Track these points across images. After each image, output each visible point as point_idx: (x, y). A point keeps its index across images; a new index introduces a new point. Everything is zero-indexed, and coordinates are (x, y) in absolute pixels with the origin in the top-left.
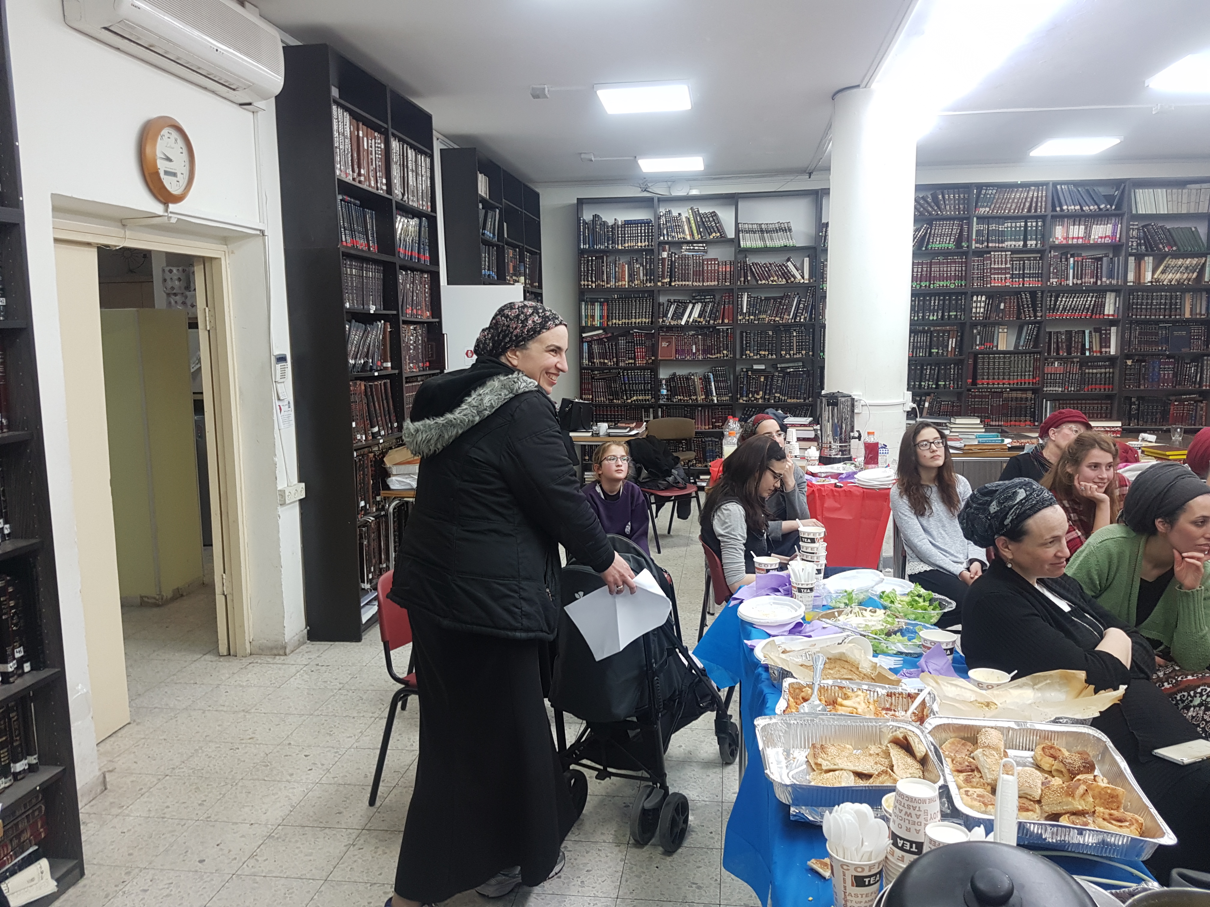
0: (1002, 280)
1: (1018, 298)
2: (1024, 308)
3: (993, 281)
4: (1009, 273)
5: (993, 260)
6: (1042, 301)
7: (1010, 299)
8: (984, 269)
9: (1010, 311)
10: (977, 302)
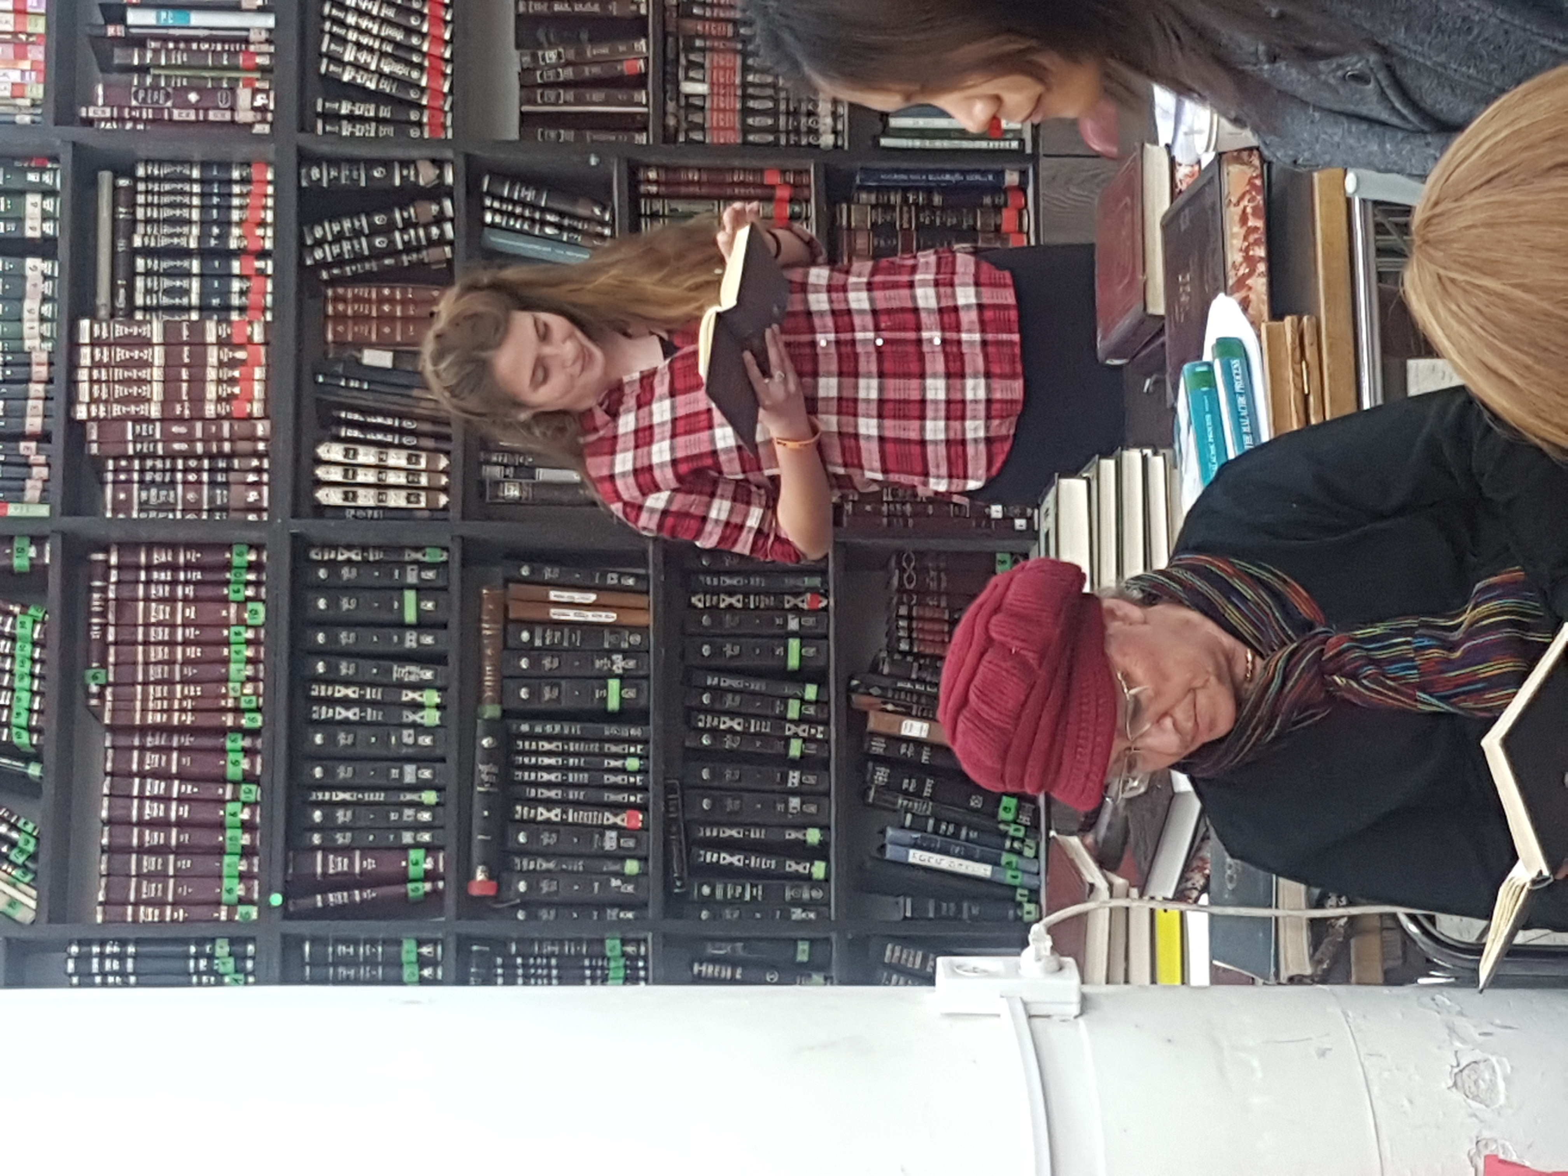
0: (233, 363)
1: (333, 282)
2: (392, 251)
3: (235, 408)
4: (197, 329)
5: (117, 410)
6: (353, 162)
7: (341, 318)
8: (173, 456)
9: (406, 319)
10: (349, 487)
